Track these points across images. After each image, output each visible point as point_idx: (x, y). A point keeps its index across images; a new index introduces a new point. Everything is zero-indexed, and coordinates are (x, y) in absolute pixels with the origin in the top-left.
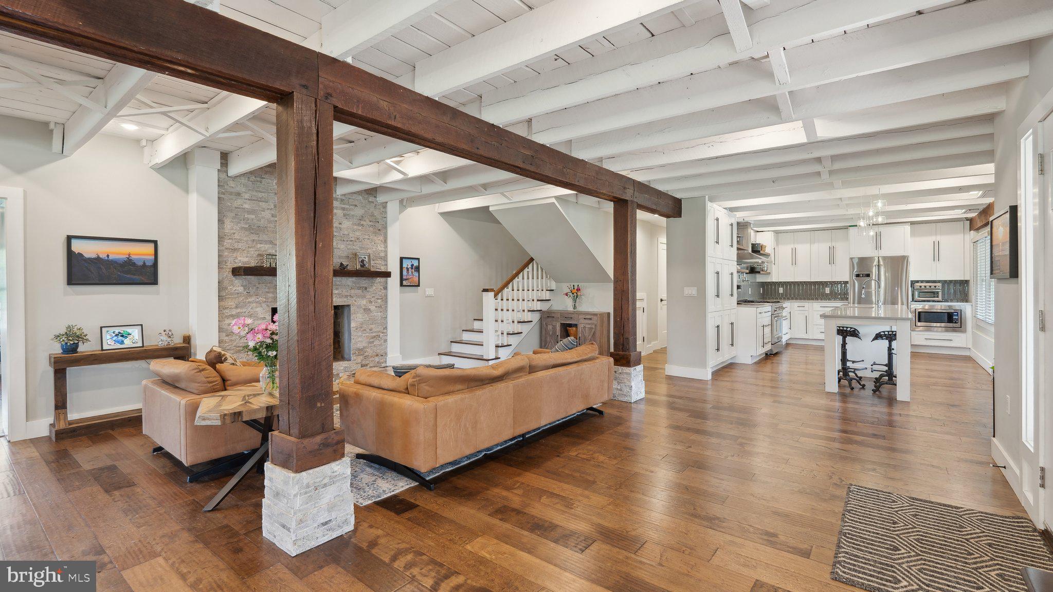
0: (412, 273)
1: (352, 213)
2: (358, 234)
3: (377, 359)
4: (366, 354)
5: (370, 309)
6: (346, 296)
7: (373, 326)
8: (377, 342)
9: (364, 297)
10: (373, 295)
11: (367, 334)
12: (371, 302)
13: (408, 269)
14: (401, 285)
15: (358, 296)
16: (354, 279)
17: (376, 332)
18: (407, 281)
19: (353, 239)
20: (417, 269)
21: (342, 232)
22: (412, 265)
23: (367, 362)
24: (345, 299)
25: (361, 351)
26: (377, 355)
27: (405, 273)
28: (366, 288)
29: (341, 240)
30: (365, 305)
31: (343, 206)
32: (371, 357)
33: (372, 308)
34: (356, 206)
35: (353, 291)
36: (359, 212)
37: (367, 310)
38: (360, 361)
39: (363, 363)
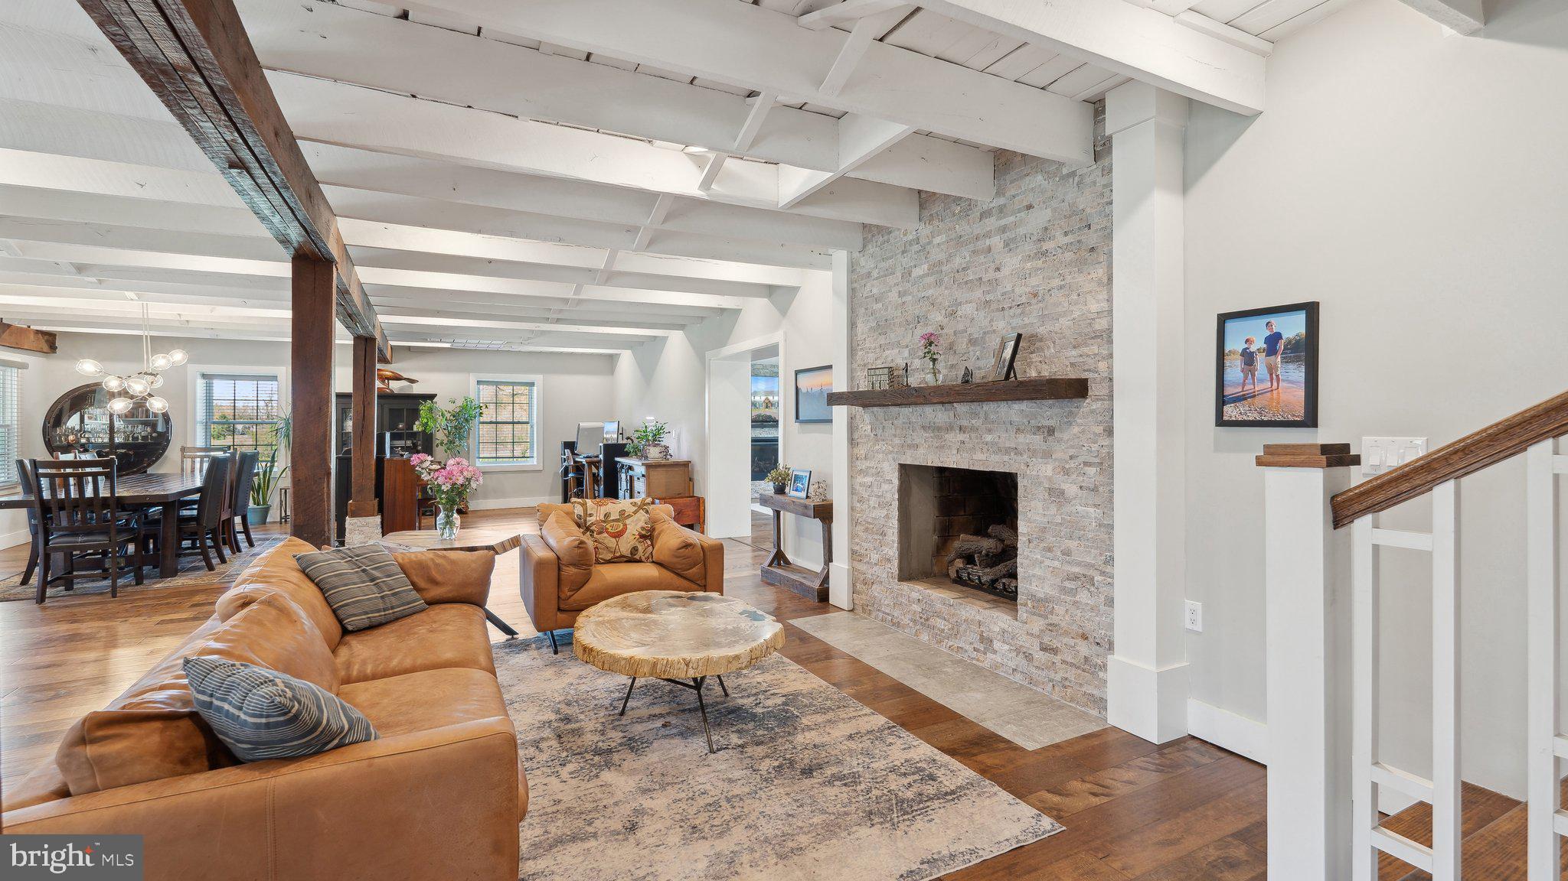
0: (1271, 370)
1: (1021, 231)
2: (1034, 281)
3: (1084, 649)
4: (1054, 619)
5: (1062, 493)
6: (1007, 451)
7: (1072, 544)
8: (1083, 597)
9: (1047, 455)
10: (1072, 452)
11: (1056, 564)
12: (1067, 472)
13: (1248, 358)
14: (1221, 422)
15: (1033, 453)
16: (1024, 406)
17: (1079, 564)
18: (1243, 407)
19: (1024, 300)
20: (1307, 351)
21: (1000, 290)
22: (1273, 340)
23: (1055, 644)
24: (1006, 458)
25: (1042, 605)
26: (1084, 637)
27: (1234, 371)
28: (1051, 431)
29: (998, 310)
30: (1050, 479)
31: (1003, 222)
32: (1066, 633)
33: (1071, 490)
34: (1030, 207)
35: (1021, 438)
36: (1038, 218)
37: (1056, 495)
38: (1036, 630)
39: (1046, 640)
